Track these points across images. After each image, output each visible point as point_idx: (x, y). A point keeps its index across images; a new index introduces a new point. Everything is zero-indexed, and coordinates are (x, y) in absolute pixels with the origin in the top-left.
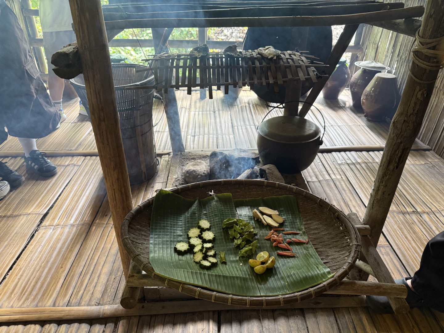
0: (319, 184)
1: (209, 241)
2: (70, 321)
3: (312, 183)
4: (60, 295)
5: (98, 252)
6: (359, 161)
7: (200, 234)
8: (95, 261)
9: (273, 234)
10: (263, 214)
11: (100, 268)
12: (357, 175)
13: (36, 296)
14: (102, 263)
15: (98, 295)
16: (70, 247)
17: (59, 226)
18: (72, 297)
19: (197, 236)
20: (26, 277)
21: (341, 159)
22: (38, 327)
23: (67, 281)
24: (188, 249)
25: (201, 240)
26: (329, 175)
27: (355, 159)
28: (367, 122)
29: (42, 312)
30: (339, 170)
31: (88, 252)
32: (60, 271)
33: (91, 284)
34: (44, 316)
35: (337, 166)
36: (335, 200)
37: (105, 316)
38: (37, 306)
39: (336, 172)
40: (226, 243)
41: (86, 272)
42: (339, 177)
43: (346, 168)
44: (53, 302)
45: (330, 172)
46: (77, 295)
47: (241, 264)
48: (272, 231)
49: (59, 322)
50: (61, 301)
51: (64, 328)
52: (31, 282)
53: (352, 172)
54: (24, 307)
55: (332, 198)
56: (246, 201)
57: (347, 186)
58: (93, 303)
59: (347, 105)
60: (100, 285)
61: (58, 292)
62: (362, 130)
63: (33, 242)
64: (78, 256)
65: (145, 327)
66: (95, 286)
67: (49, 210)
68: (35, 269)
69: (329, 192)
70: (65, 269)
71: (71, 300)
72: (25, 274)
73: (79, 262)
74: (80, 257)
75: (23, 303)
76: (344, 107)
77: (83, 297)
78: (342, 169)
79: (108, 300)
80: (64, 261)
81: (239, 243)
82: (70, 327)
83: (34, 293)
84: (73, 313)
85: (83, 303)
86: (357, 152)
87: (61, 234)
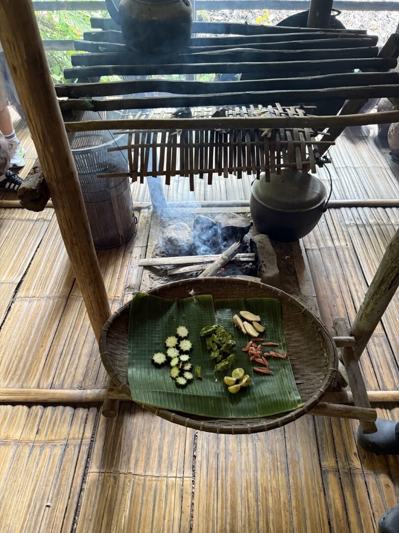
0: (319, 253)
1: (186, 353)
2: (55, 404)
3: (310, 252)
4: (43, 376)
5: (76, 329)
6: (371, 221)
7: (177, 343)
8: (75, 340)
9: (251, 346)
10: (243, 319)
11: (80, 348)
12: (365, 243)
13: (20, 376)
14: (82, 343)
15: (79, 377)
16: (48, 324)
17: (35, 298)
18: (55, 378)
19: (175, 346)
20: (9, 355)
21: (349, 218)
22: (25, 408)
23: (48, 361)
24: (165, 361)
25: (178, 351)
26: (332, 240)
27: (367, 220)
28: (392, 162)
29: (28, 394)
30: (345, 233)
31: (66, 331)
32: (41, 352)
33: (72, 365)
34: (30, 398)
35: (343, 228)
36: (333, 275)
37: (88, 400)
38: (22, 387)
39: (341, 237)
40: (203, 354)
41: (67, 352)
42: (343, 244)
43: (354, 231)
44: (37, 384)
45: (334, 236)
46: (60, 377)
47: (216, 381)
48: (251, 342)
49: (45, 404)
50: (45, 382)
51: (50, 410)
52: (14, 361)
53: (360, 238)
54: (10, 388)
55: (331, 272)
56: (227, 302)
57: (351, 256)
58: (75, 386)
59: (371, 134)
60: (81, 366)
61: (40, 373)
62: (383, 175)
63: (10, 316)
64: (57, 333)
65: (126, 413)
66: (77, 368)
67: (22, 278)
68: (16, 347)
69: (328, 264)
70: (46, 347)
71: (54, 382)
72: (7, 353)
73: (59, 341)
74: (60, 334)
75: (9, 383)
76: (366, 137)
77: (66, 379)
78: (349, 232)
79: (90, 383)
80: (44, 339)
81: (216, 356)
82: (55, 409)
83: (19, 373)
84: (57, 396)
85: (66, 386)
86: (372, 209)
87: (38, 308)
